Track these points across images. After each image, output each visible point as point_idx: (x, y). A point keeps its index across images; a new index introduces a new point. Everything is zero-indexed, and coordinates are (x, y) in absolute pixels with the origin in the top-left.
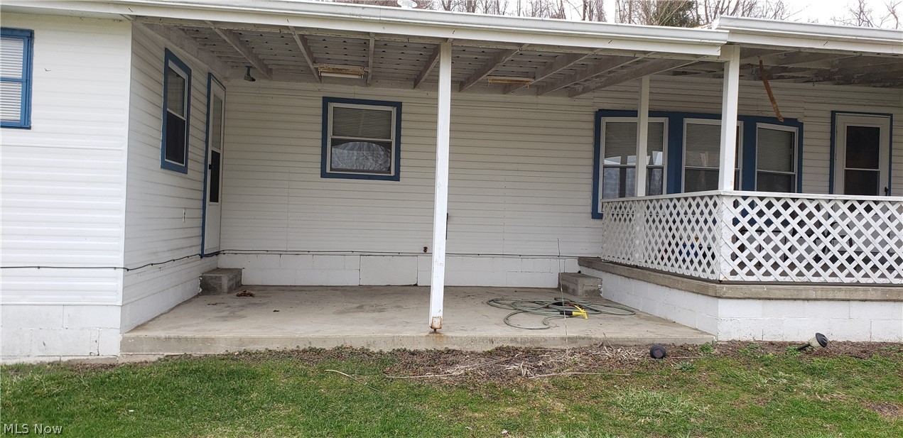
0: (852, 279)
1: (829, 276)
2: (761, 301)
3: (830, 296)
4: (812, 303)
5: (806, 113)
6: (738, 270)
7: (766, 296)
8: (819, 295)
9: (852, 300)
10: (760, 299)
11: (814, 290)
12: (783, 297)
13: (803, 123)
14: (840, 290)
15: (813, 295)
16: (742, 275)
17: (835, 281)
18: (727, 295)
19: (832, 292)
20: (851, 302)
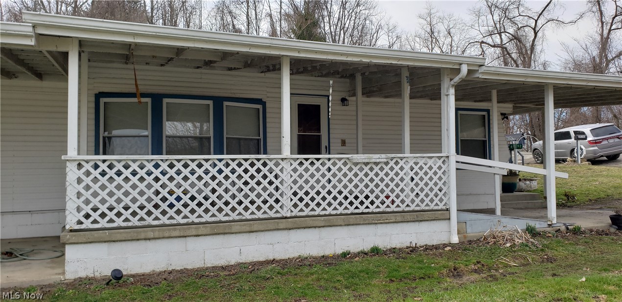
0: (188, 220)
1: (168, 219)
2: (106, 244)
3: (167, 235)
4: (153, 242)
5: (269, 95)
6: (83, 220)
7: (108, 239)
8: (157, 235)
9: (189, 236)
10: (105, 242)
11: (152, 231)
12: (124, 239)
13: (265, 102)
14: (175, 230)
15: (151, 235)
16: (87, 224)
17: (173, 223)
18: (70, 241)
19: (168, 232)
20: (188, 239)
